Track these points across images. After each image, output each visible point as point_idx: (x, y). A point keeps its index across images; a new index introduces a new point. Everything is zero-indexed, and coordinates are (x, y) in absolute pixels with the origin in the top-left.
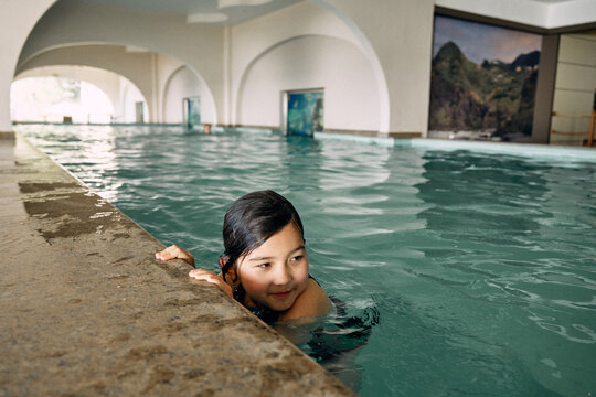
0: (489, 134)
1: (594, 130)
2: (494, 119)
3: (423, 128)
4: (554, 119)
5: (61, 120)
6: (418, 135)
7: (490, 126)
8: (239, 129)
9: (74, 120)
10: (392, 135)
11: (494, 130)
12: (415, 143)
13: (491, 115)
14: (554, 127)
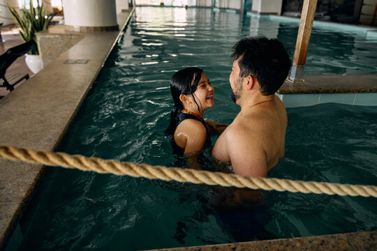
0: (322, 14)
1: (375, 13)
2: (327, 7)
3: (279, 11)
4: (364, 8)
5: (159, 4)
6: (275, 14)
7: (323, 10)
8: (228, 11)
9: (165, 4)
10: (262, 14)
11: (326, 12)
12: (272, 17)
13: (324, 5)
14: (363, 12)
